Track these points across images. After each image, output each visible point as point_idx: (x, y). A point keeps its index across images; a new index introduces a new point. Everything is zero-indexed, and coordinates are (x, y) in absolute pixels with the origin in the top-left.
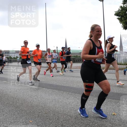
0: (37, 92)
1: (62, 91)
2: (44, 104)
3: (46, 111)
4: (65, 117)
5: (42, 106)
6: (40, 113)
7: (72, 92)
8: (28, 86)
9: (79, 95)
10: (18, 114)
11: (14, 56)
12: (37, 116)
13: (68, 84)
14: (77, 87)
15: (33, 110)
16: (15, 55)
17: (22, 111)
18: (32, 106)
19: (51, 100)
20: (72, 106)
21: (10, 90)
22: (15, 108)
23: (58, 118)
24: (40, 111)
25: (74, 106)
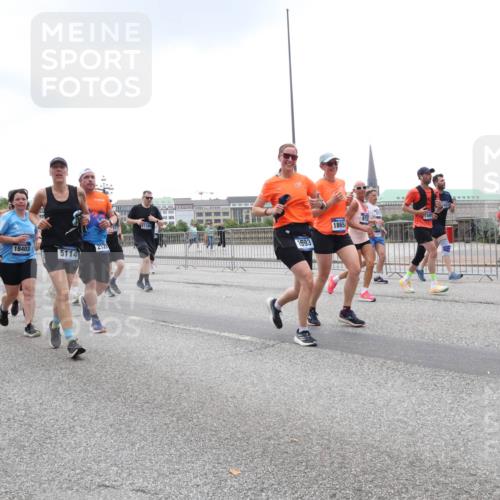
0: (260, 357)
1: (356, 356)
2: (285, 404)
3: (295, 432)
4: (368, 456)
5: (278, 414)
6: (269, 439)
7: (398, 360)
8: (223, 334)
9: (427, 369)
10: (188, 441)
11: (168, 221)
12: (259, 450)
13: (382, 328)
14: (418, 339)
15: (242, 429)
16: (173, 217)
17: (203, 430)
18: (239, 414)
19: (314, 391)
20: (397, 413)
21: (157, 349)
22: (174, 419)
23: (340, 461)
24: (269, 433)
25: (405, 415)
